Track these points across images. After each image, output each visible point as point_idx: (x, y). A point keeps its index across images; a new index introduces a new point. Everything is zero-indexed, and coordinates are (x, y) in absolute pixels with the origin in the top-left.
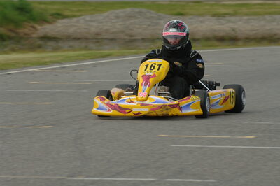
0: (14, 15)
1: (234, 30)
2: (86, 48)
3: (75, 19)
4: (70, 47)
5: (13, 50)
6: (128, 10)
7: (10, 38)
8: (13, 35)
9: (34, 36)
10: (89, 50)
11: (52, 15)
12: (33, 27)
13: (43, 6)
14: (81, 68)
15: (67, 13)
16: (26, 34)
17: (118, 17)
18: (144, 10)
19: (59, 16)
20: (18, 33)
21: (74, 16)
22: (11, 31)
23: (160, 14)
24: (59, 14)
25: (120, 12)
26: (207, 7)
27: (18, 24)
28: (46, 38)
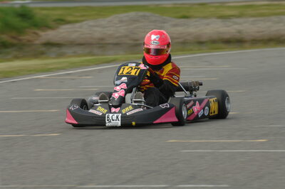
0: (16, 21)
1: (240, 32)
2: (91, 54)
3: (78, 25)
4: (75, 52)
5: (17, 58)
6: (132, 14)
7: (12, 45)
8: (15, 41)
9: (37, 42)
10: (93, 55)
11: (55, 21)
12: (35, 33)
13: (44, 12)
14: (87, 74)
15: (70, 18)
16: (29, 41)
17: (121, 21)
18: (147, 13)
19: (61, 21)
20: (20, 40)
21: (77, 22)
22: (14, 38)
23: (165, 17)
24: (62, 20)
25: (123, 16)
26: (212, 9)
27: (19, 31)
28: (49, 44)
